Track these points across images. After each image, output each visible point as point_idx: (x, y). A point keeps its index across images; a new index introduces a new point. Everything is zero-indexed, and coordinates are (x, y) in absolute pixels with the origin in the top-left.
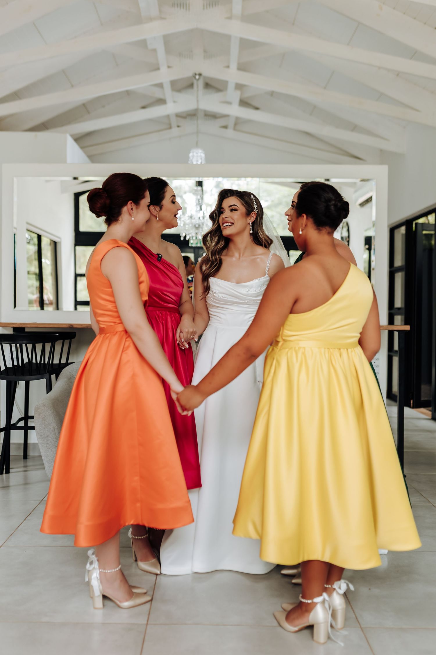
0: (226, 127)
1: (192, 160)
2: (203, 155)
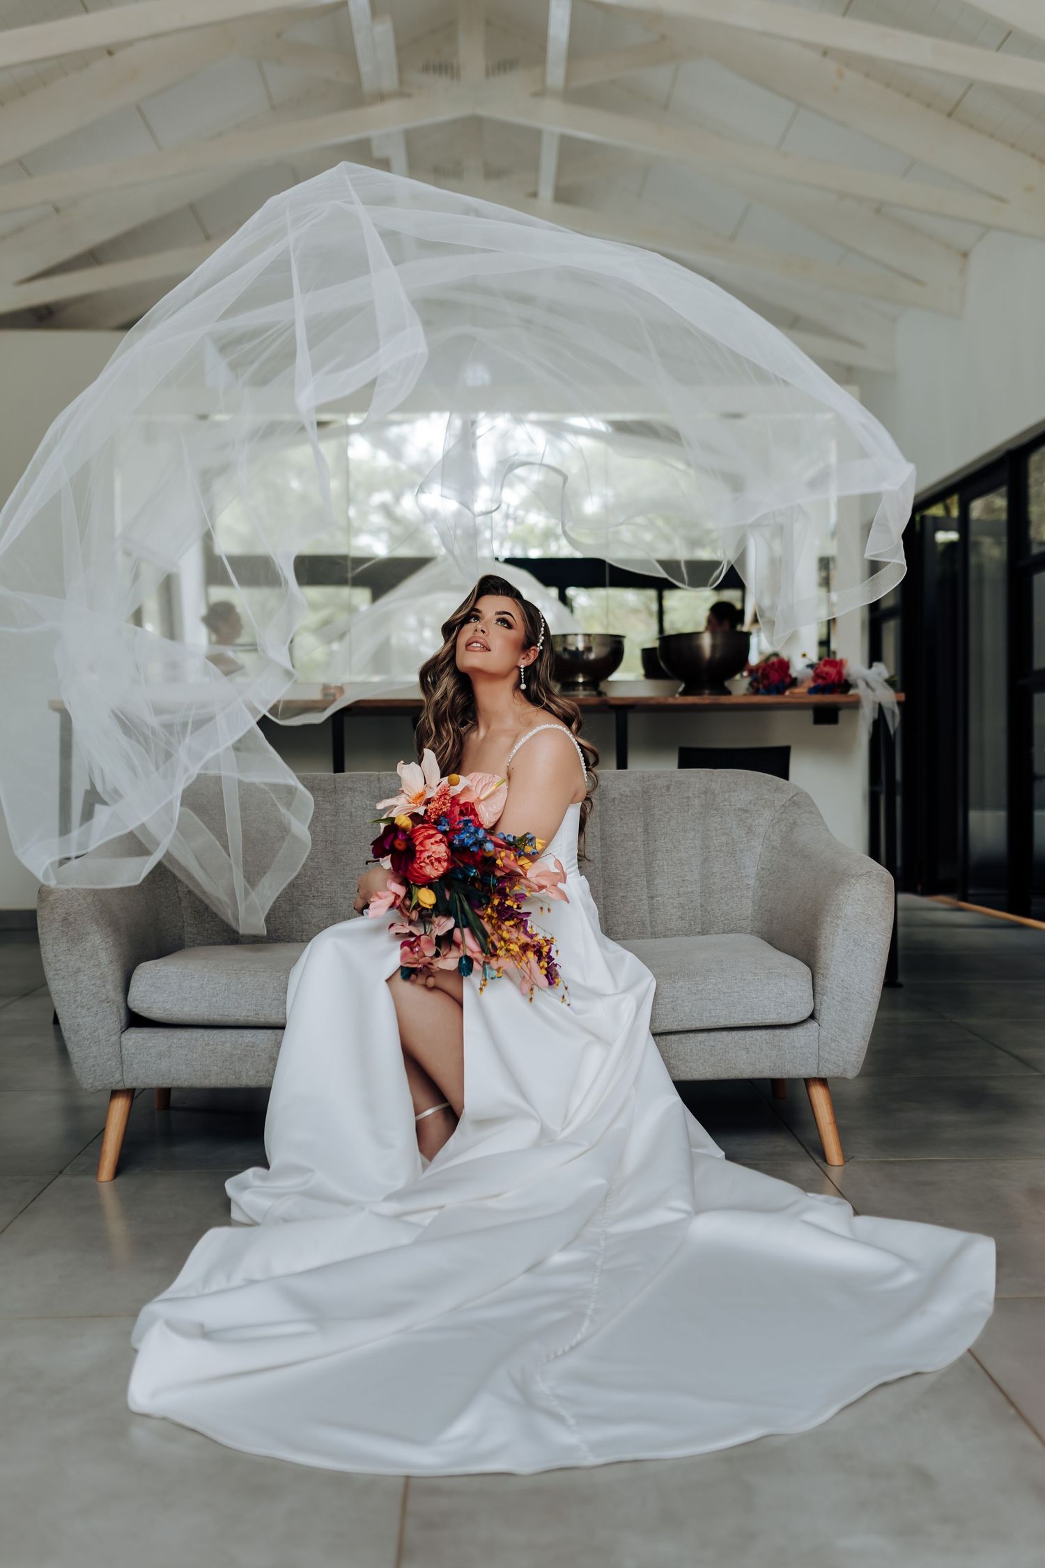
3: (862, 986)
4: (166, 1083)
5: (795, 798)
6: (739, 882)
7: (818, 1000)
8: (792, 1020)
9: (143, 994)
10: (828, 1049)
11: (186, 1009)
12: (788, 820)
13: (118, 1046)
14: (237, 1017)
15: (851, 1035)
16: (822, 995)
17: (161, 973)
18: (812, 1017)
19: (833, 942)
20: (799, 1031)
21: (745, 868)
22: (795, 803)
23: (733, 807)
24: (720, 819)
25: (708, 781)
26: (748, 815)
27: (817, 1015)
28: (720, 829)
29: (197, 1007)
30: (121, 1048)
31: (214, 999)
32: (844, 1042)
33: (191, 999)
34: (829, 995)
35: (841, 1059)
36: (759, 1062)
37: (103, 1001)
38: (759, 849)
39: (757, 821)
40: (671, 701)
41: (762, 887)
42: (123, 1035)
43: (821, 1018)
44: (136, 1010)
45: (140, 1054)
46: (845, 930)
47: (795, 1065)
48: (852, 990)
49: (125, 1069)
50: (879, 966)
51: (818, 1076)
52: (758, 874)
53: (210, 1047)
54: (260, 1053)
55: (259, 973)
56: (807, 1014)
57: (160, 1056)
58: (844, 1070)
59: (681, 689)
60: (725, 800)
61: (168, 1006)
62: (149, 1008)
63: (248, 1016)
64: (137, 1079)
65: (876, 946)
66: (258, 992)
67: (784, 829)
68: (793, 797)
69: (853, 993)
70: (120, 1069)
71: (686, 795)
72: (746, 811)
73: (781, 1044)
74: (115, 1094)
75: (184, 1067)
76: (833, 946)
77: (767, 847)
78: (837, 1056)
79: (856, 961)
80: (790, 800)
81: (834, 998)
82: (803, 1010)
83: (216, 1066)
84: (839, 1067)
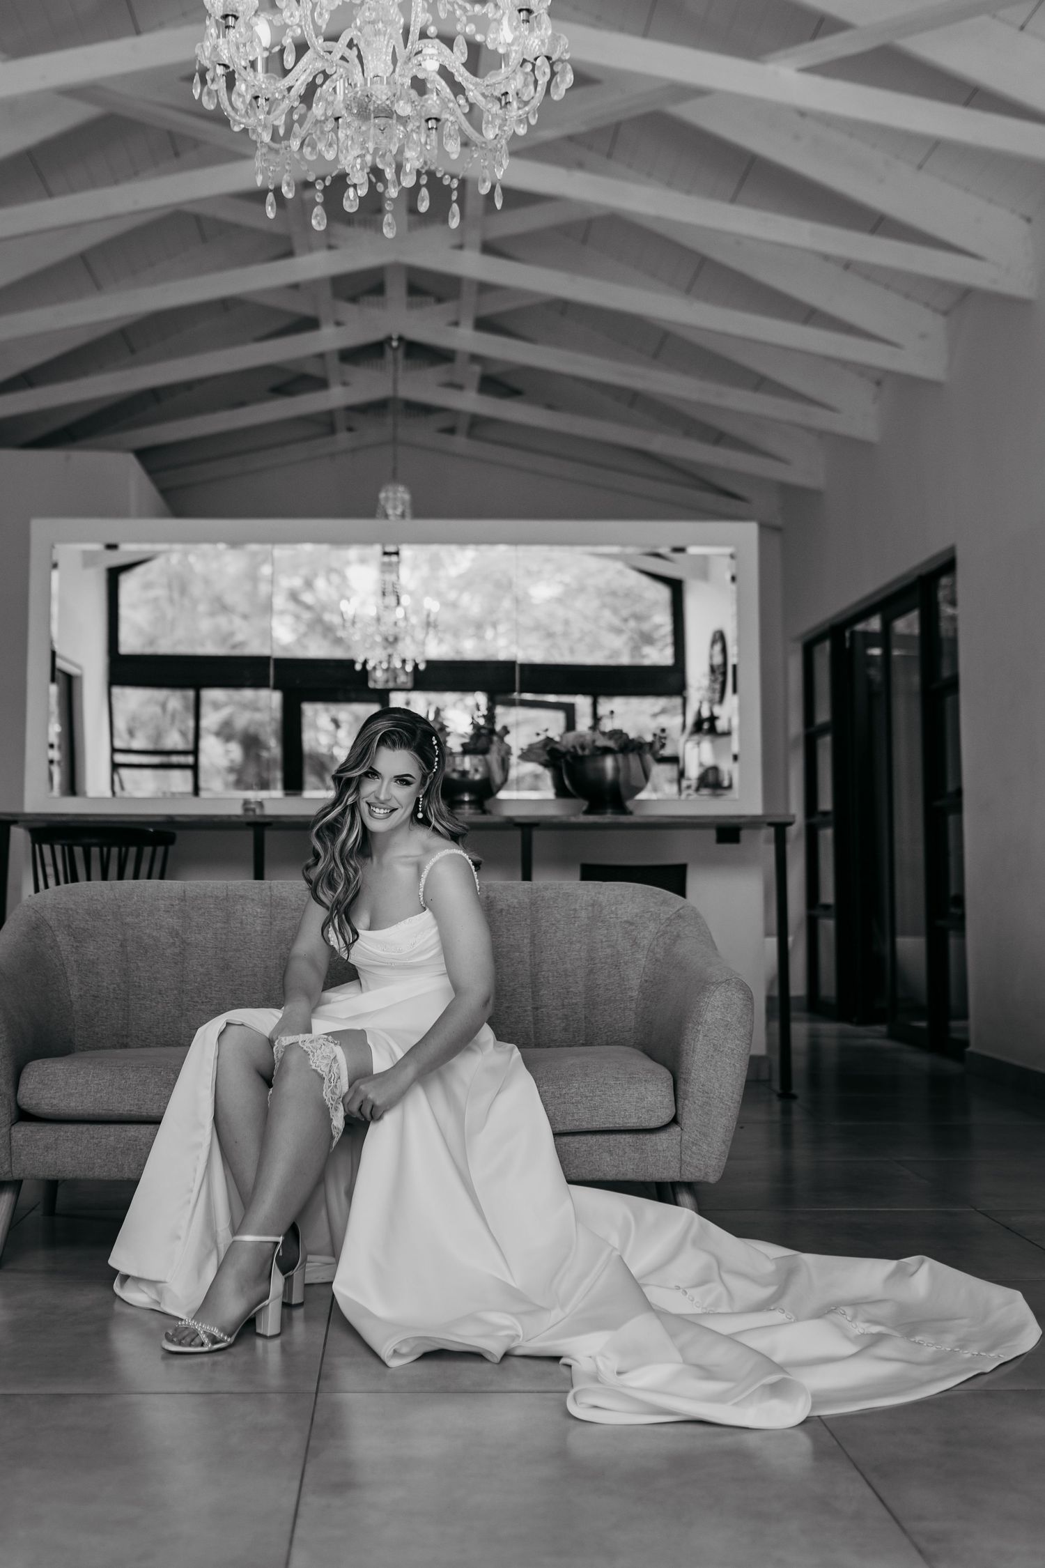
0: (451, 431)
1: (383, 507)
2: (407, 497)
3: (722, 1091)
4: (51, 1174)
5: (681, 911)
6: (622, 994)
7: (680, 1105)
8: (654, 1124)
9: (32, 1091)
10: (690, 1153)
11: (73, 1104)
12: (673, 932)
13: (7, 1138)
14: (121, 1112)
15: (711, 1139)
16: (684, 1099)
17: (48, 1071)
18: (675, 1121)
19: (694, 1047)
20: (663, 1136)
21: (629, 980)
22: (680, 916)
23: (620, 920)
24: (606, 931)
25: (596, 893)
26: (634, 927)
27: (679, 1118)
28: (606, 941)
29: (83, 1102)
30: (10, 1140)
31: (99, 1095)
32: (704, 1147)
33: (77, 1095)
34: (691, 1099)
35: (702, 1163)
36: (622, 1164)
38: (643, 962)
39: (642, 934)
40: (573, 819)
41: (644, 999)
42: (13, 1128)
43: (683, 1122)
44: (25, 1107)
45: (28, 1146)
46: (705, 1036)
47: (658, 1168)
48: (712, 1095)
49: (13, 1160)
50: (738, 1071)
51: (681, 1180)
52: (641, 986)
53: (95, 1141)
54: (142, 1147)
55: (141, 1069)
56: (667, 1119)
57: (47, 1148)
58: (706, 1174)
59: (584, 808)
60: (612, 912)
61: (55, 1102)
62: (37, 1104)
63: (131, 1111)
64: (24, 1170)
65: (735, 1052)
66: (140, 1088)
67: (668, 941)
68: (678, 910)
69: (713, 1098)
70: (9, 1160)
71: (573, 907)
72: (631, 924)
73: (643, 1147)
74: (3, 1185)
75: (70, 1159)
76: (694, 1051)
77: (650, 960)
78: (699, 1160)
79: (716, 1066)
80: (675, 913)
81: (695, 1103)
82: (665, 1116)
83: (101, 1159)
84: (700, 1170)
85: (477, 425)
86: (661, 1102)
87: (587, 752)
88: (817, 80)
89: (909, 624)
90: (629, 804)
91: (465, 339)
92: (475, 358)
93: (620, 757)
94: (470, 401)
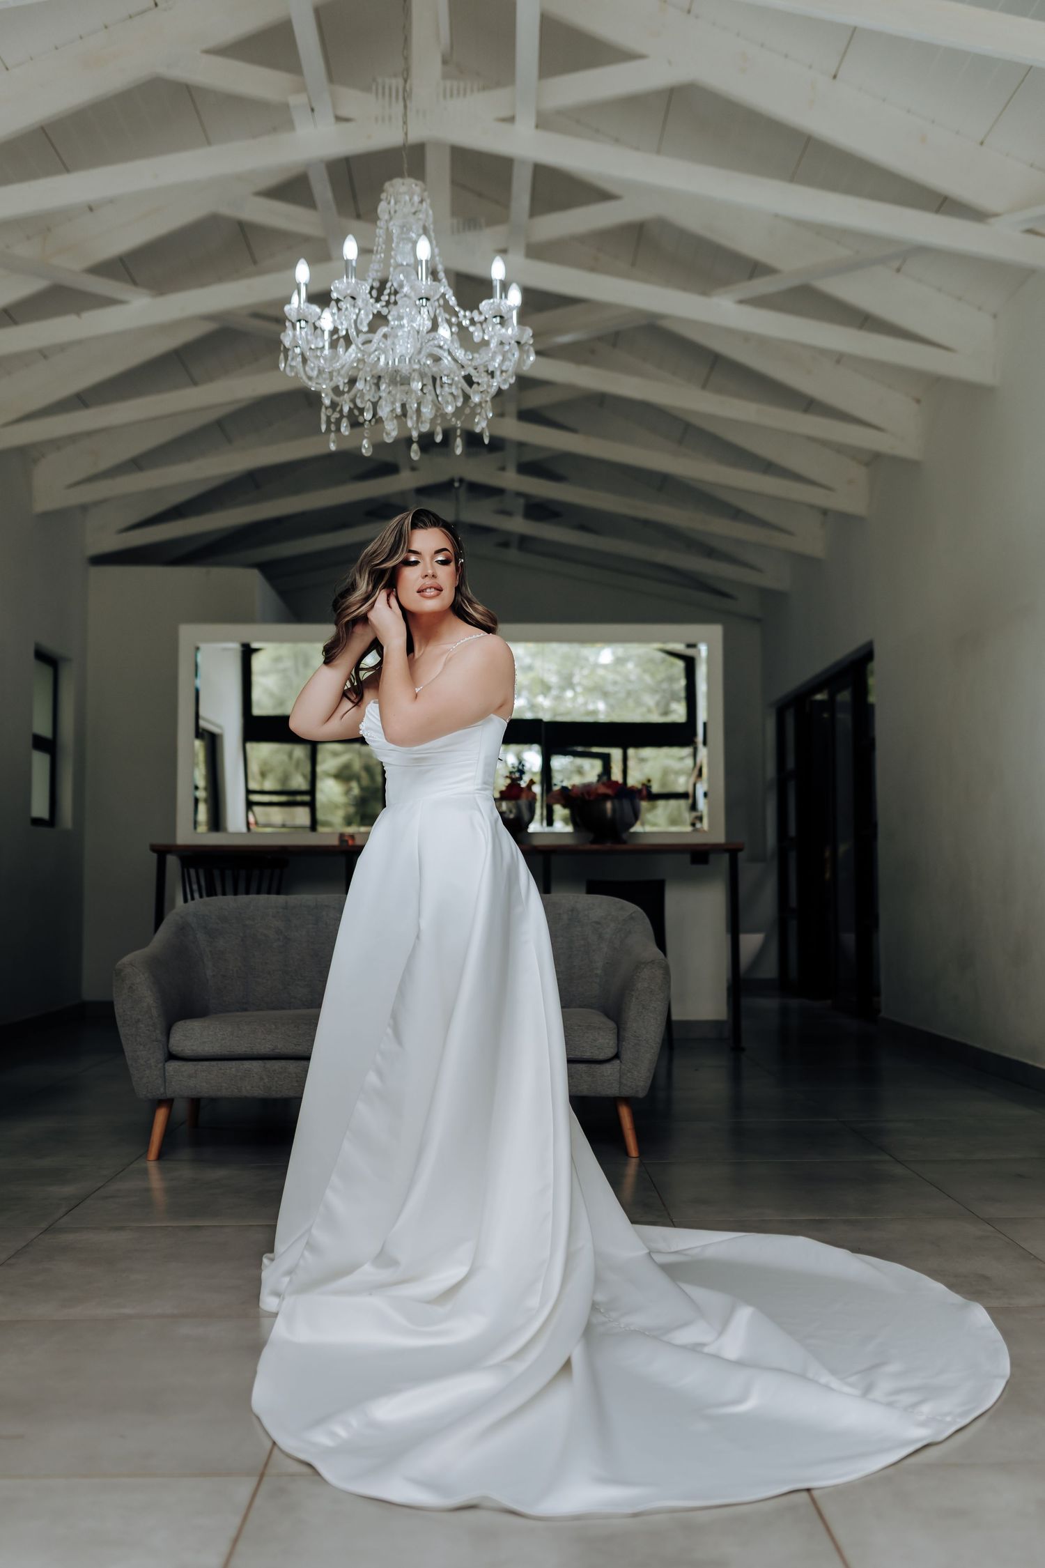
3: (649, 1036)
4: (195, 1094)
6: (590, 971)
7: (620, 1045)
8: (602, 1057)
9: (178, 1041)
10: (626, 1077)
11: (206, 1049)
12: (625, 928)
13: (162, 1071)
14: (238, 1052)
15: (641, 1067)
16: (623, 1041)
17: (189, 1027)
18: (617, 1056)
19: (628, 1006)
20: (610, 1066)
21: (595, 962)
23: (591, 921)
24: (578, 928)
25: (575, 902)
26: (600, 926)
27: (620, 1055)
28: (579, 935)
29: (213, 1045)
30: (164, 1073)
32: (636, 1073)
33: (209, 1040)
34: (628, 1041)
35: (634, 1084)
36: (580, 1085)
37: (153, 1041)
38: (605, 950)
39: (605, 931)
40: (581, 847)
41: (605, 975)
42: (165, 1065)
43: (623, 1058)
44: (173, 1050)
45: (176, 1076)
46: (636, 998)
47: (605, 1089)
48: (641, 1038)
49: (167, 1085)
50: (659, 1023)
51: (621, 1096)
52: (603, 967)
53: (223, 1071)
54: (254, 1075)
55: (251, 1023)
56: (613, 1054)
57: (190, 1077)
58: (638, 1092)
60: (583, 915)
61: (194, 1048)
62: (182, 1048)
63: (246, 1051)
64: (175, 1092)
65: (657, 1009)
66: (251, 1035)
67: (622, 935)
68: (632, 913)
69: (642, 1040)
70: (165, 1085)
71: (558, 912)
72: (599, 923)
73: (595, 1075)
74: (160, 1102)
75: (206, 1084)
77: (610, 949)
78: (632, 1082)
81: (630, 1044)
82: (610, 1052)
83: (226, 1083)
84: (633, 1089)
85: (524, 542)
86: (608, 1043)
87: (592, 798)
88: (747, 310)
89: (845, 696)
90: (624, 836)
91: (511, 480)
92: (519, 494)
93: (616, 802)
94: (518, 525)
